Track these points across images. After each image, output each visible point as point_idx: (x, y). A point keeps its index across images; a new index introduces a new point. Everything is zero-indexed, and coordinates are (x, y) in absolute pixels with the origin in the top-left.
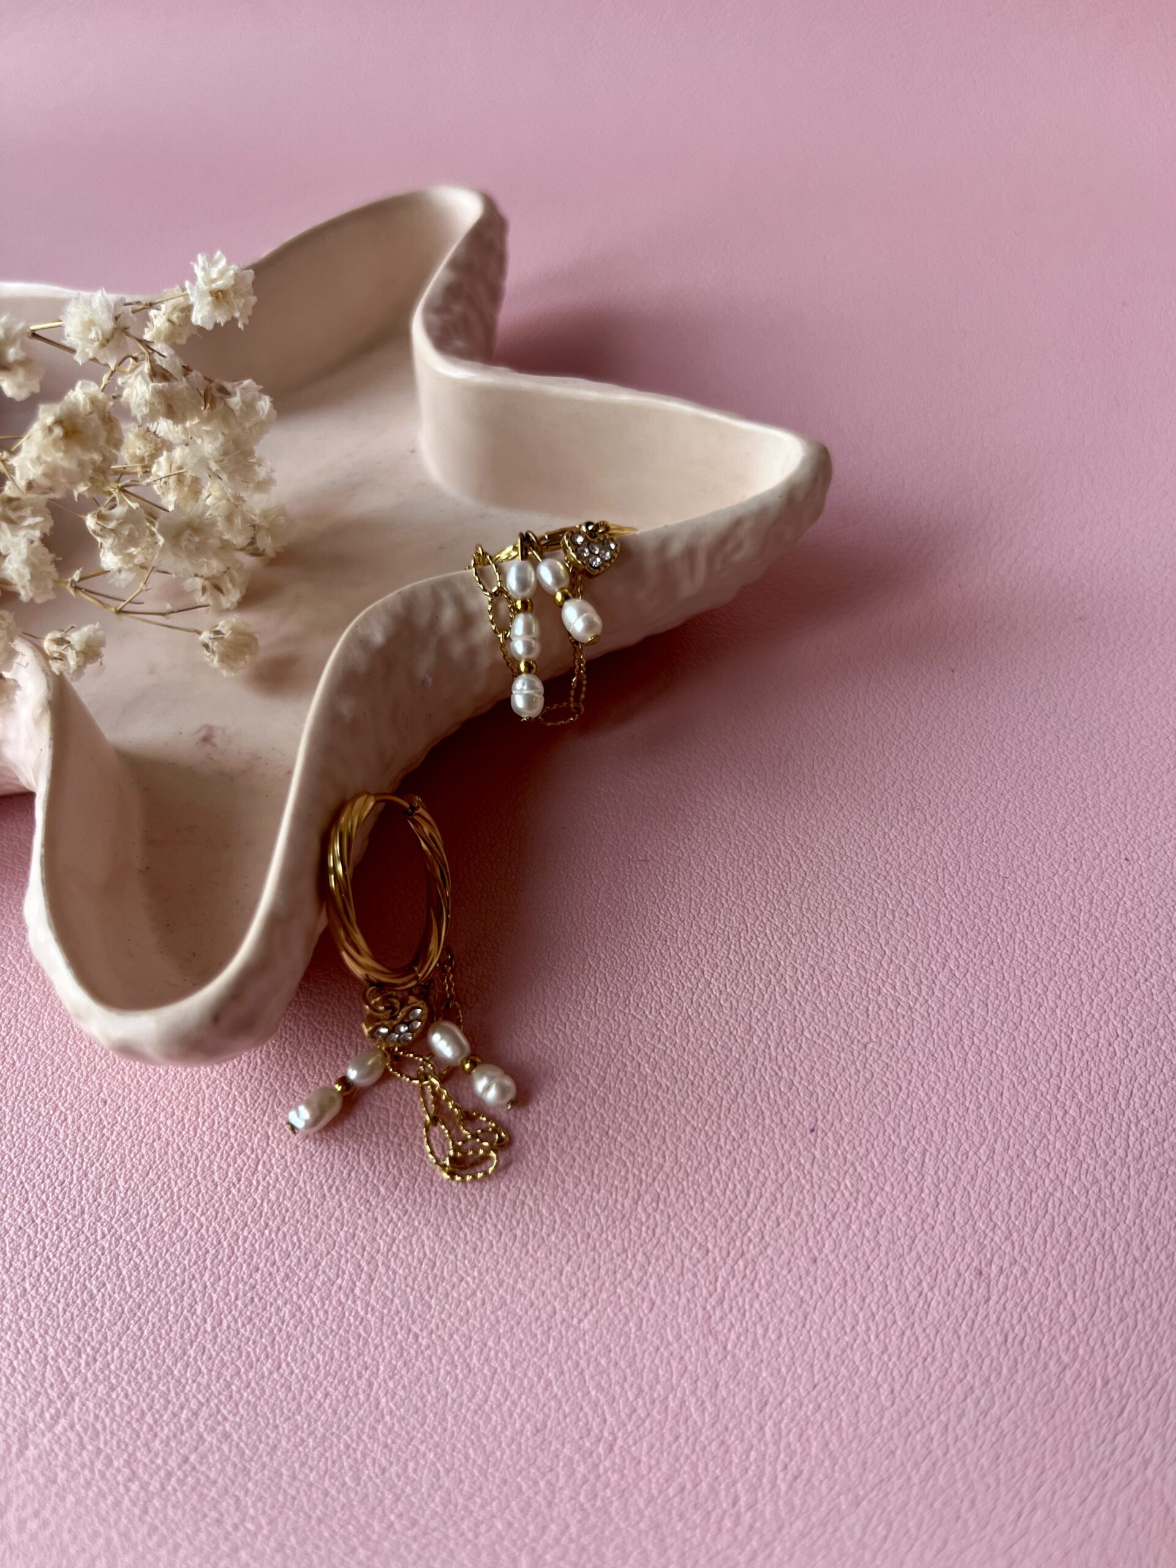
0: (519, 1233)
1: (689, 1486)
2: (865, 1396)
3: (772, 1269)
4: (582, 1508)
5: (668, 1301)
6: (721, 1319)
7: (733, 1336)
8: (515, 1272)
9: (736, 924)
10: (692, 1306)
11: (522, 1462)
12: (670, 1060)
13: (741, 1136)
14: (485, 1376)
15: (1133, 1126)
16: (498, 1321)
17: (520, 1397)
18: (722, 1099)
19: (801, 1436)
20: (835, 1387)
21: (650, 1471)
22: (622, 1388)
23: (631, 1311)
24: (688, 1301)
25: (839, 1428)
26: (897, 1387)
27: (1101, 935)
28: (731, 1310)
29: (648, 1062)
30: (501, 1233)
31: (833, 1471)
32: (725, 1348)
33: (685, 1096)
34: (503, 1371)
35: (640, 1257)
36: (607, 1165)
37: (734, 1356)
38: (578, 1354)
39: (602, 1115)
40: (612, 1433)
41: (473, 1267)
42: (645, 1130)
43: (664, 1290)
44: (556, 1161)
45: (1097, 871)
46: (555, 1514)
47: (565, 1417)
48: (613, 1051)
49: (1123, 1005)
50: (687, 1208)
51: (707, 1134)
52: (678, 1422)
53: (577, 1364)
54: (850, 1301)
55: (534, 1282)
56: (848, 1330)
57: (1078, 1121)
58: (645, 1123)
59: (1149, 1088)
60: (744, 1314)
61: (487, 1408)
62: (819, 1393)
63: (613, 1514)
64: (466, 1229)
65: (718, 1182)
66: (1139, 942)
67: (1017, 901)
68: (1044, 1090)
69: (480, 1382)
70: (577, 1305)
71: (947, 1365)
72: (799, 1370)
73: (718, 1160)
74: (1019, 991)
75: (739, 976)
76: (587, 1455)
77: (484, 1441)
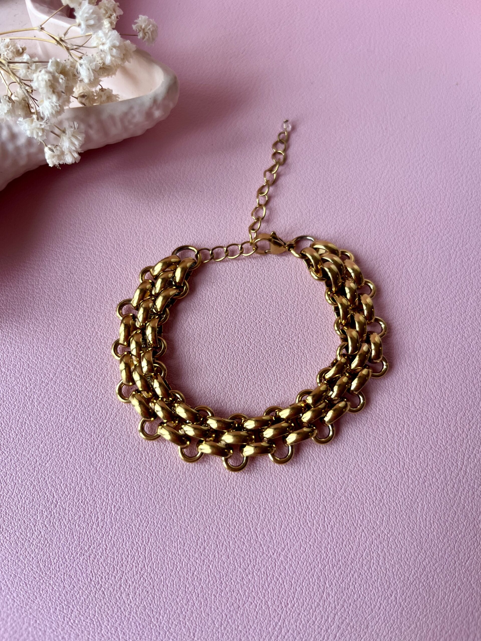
0: (24, 434)
1: (82, 516)
2: (143, 481)
3: (114, 440)
4: (45, 526)
5: (77, 454)
6: (95, 459)
7: (99, 465)
8: (22, 448)
9: (109, 308)
10: (85, 455)
11: (25, 514)
12: (80, 365)
13: (106, 392)
14: (12, 486)
15: (246, 379)
16: (16, 466)
17: (24, 492)
18: (99, 379)
19: (120, 496)
20: (133, 479)
21: (69, 511)
22: (60, 486)
23: (64, 459)
24: (84, 454)
25: (134, 492)
26: (154, 478)
27: (246, 305)
28: (99, 456)
29: (72, 366)
30: (17, 435)
31: (131, 506)
32: (96, 469)
33: (86, 378)
34: (18, 484)
35: (67, 439)
36: (56, 406)
37: (99, 471)
38: (45, 476)
39: (54, 388)
40: (56, 501)
41: (7, 449)
42: (70, 392)
43: (76, 450)
44: (37, 406)
45: (248, 278)
46: (36, 529)
47: (40, 498)
48: (59, 363)
49: (250, 332)
50: (85, 420)
51: (93, 393)
52: (79, 496)
53: (45, 479)
54: (140, 450)
55: (29, 451)
56: (139, 459)
57: (227, 378)
58: (70, 390)
59: (254, 365)
60: (103, 457)
61: (13, 496)
62: (127, 482)
63: (56, 527)
64: (4, 434)
65: (96, 410)
66: (259, 307)
67: (216, 293)
68: (216, 367)
69: (10, 488)
70: (45, 458)
71: (171, 469)
72: (121, 475)
73: (97, 402)
74: (213, 329)
75: (109, 330)
76: (47, 509)
77: (12, 507)
